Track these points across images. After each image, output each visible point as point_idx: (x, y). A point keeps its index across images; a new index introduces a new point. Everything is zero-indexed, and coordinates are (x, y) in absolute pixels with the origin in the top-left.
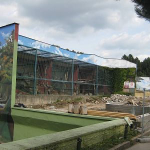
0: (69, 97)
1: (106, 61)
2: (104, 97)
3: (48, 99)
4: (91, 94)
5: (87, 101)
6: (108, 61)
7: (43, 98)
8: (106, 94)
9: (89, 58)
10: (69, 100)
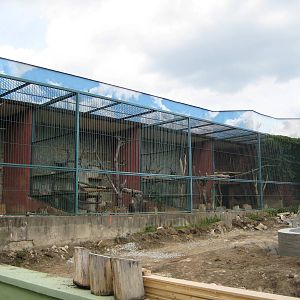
0: (183, 216)
1: (283, 126)
2: (280, 211)
3: (120, 226)
4: (247, 207)
5: (236, 225)
6: (287, 126)
7: (102, 222)
8: (286, 204)
9: (239, 120)
10: (184, 224)
